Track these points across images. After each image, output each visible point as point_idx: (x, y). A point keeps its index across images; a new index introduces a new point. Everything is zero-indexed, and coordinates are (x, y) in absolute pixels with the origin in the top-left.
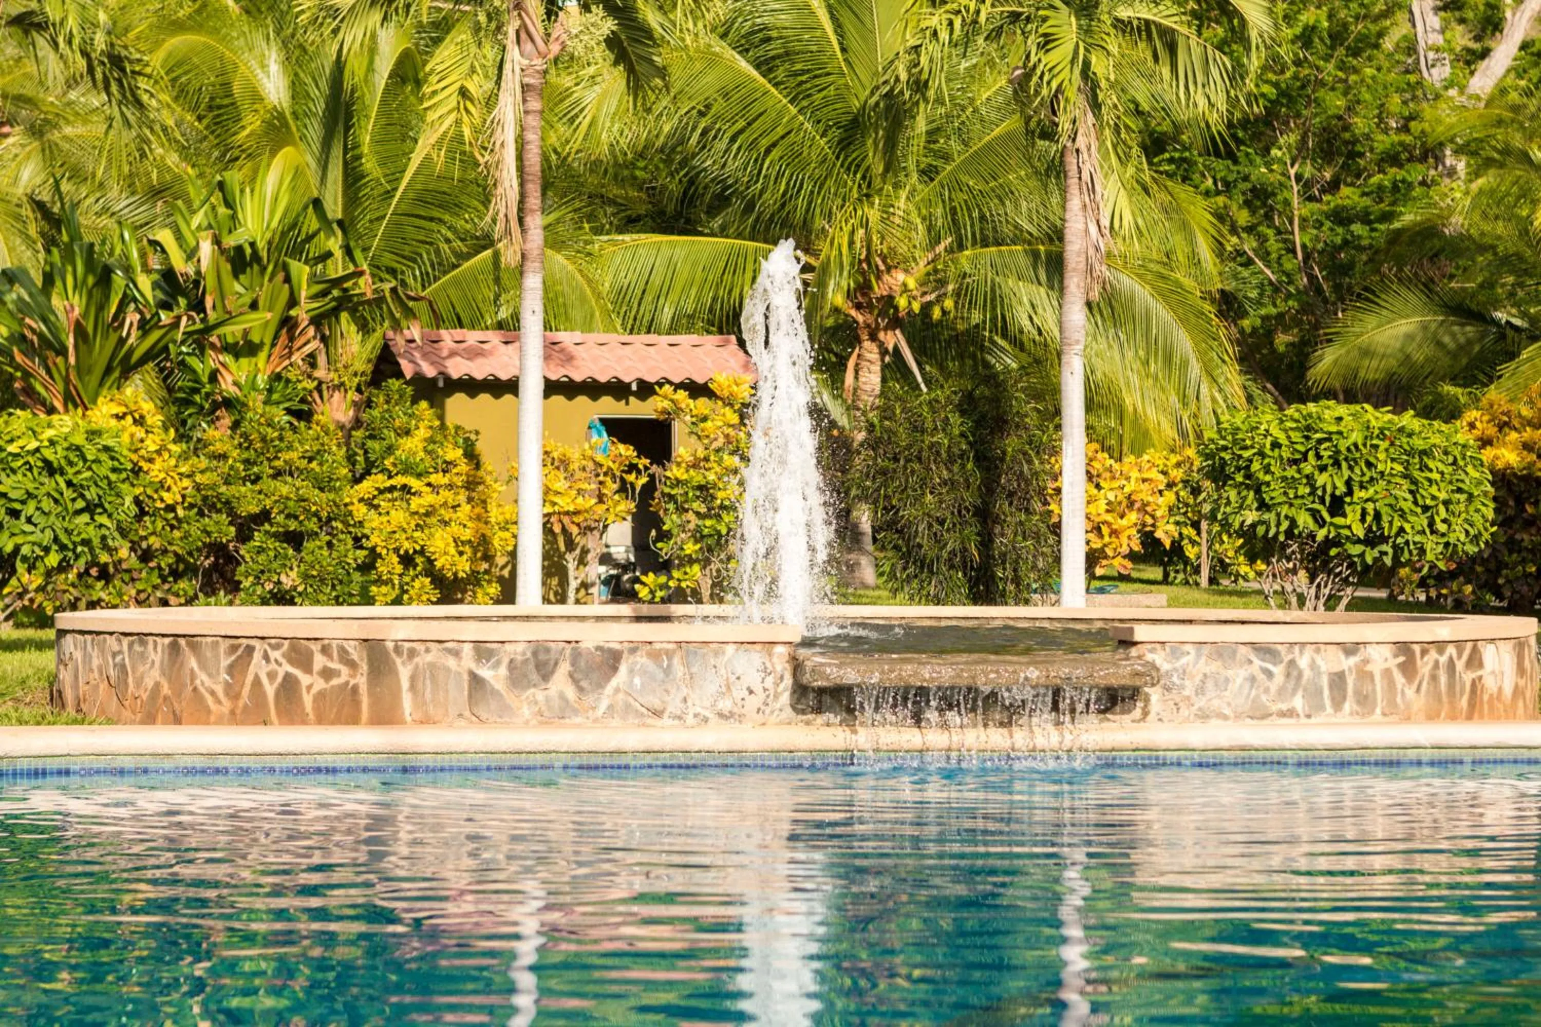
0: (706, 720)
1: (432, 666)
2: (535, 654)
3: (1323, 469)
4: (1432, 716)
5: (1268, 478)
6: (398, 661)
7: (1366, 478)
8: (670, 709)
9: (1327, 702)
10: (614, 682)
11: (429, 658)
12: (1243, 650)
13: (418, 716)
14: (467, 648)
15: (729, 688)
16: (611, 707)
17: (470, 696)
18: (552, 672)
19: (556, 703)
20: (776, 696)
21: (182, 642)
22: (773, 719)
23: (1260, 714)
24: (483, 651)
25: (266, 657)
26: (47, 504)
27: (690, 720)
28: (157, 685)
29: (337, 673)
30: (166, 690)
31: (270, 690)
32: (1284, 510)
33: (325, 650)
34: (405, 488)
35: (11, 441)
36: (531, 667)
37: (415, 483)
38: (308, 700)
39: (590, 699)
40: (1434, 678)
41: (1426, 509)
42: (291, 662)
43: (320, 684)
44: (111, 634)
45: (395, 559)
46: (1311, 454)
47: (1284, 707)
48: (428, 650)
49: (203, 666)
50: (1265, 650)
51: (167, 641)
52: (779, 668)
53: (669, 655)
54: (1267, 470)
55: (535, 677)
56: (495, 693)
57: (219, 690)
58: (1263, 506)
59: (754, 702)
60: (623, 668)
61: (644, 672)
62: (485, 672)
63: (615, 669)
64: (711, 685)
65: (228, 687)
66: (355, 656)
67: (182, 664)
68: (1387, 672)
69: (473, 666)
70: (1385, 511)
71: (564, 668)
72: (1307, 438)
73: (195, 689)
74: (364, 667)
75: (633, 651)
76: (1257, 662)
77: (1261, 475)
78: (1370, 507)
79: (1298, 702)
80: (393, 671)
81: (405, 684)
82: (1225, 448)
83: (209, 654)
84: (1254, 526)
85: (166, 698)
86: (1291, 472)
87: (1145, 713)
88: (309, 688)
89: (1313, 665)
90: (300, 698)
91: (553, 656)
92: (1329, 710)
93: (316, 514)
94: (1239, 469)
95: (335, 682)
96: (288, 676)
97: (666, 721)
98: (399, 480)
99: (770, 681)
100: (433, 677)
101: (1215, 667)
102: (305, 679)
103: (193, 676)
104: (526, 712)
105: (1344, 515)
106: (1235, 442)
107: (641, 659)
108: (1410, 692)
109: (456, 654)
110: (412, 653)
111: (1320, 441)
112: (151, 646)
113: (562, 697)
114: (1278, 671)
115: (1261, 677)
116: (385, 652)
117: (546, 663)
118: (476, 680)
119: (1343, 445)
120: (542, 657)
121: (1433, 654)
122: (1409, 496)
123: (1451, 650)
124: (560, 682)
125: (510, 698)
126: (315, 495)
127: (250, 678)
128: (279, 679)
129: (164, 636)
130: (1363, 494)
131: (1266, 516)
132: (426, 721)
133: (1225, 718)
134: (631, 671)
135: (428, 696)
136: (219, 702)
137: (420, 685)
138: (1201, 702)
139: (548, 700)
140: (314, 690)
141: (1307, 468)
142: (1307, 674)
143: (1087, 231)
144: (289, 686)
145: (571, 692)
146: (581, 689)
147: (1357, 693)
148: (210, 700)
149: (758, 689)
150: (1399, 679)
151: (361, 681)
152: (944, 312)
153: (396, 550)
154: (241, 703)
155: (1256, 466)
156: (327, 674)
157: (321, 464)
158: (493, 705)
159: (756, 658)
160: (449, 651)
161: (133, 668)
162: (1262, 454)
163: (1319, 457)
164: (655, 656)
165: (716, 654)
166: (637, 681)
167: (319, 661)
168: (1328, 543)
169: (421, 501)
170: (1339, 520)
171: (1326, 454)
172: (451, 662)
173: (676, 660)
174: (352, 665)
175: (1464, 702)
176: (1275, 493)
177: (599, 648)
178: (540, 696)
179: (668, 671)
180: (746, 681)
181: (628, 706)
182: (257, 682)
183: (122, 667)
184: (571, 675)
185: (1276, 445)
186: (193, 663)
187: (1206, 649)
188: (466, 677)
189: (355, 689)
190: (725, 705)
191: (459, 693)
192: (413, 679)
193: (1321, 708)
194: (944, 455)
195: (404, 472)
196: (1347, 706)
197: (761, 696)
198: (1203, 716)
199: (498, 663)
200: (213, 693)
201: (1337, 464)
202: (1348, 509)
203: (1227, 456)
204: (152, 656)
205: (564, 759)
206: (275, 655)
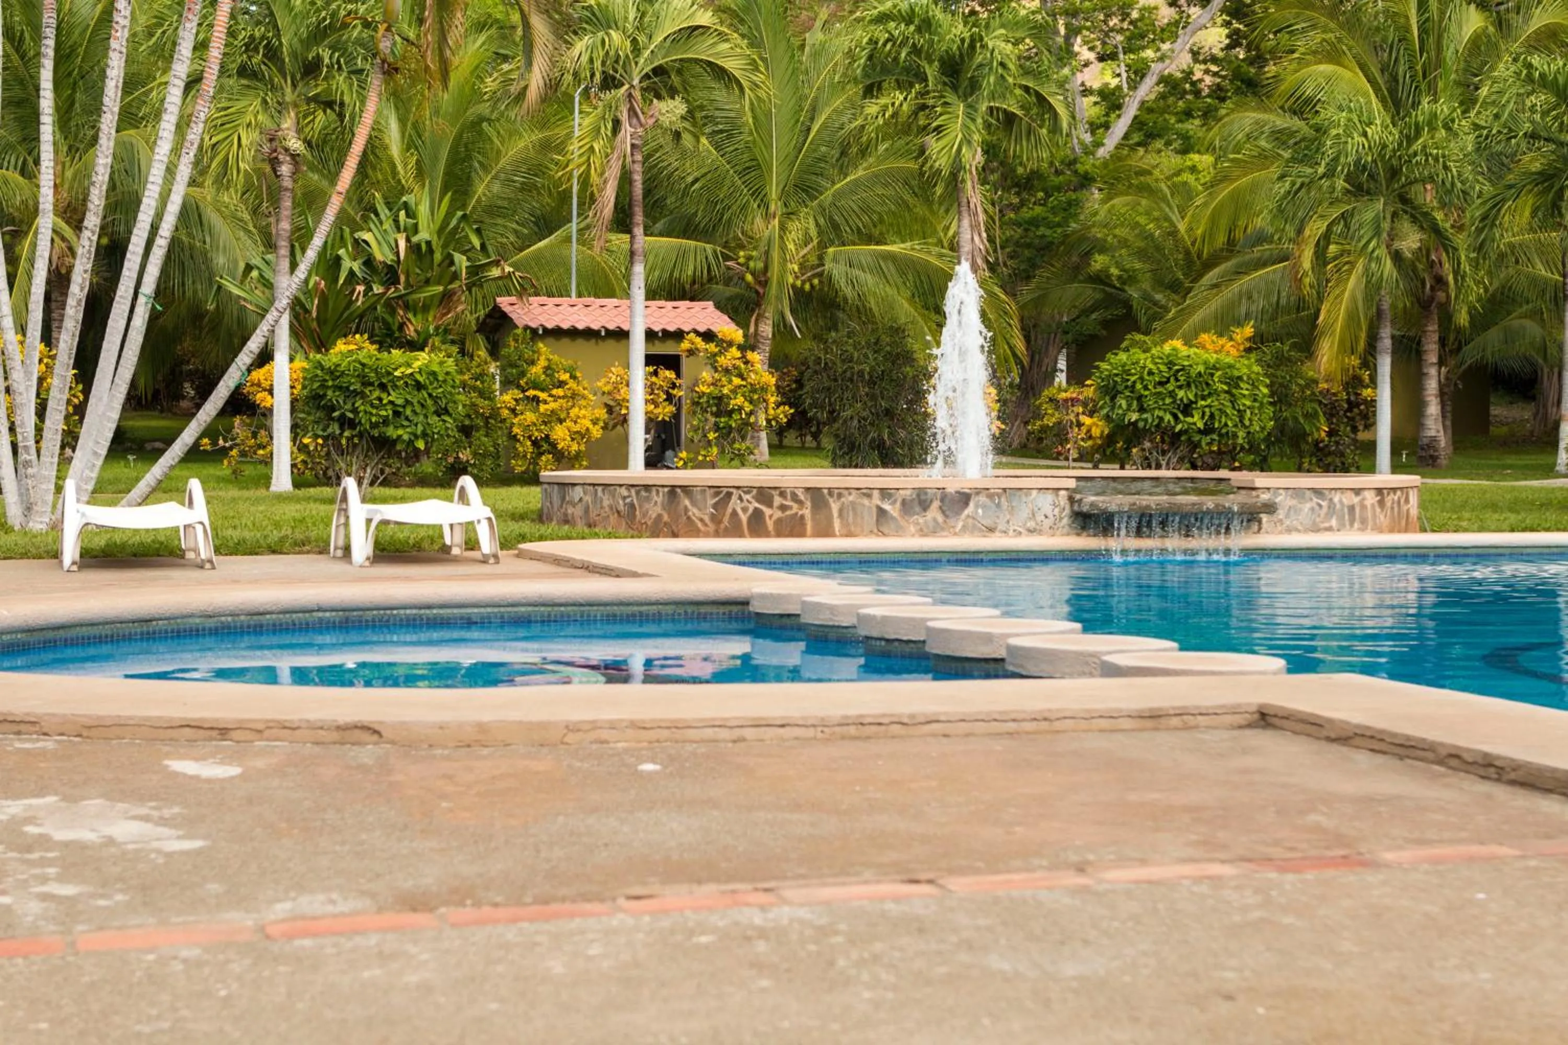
0: (1020, 533)
1: (853, 503)
2: (918, 495)
3: (1180, 387)
4: (1391, 531)
5: (1147, 393)
6: (831, 500)
7: (1206, 393)
8: (1000, 527)
9: (1347, 523)
10: (966, 512)
11: (851, 498)
12: (1308, 493)
13: (844, 532)
14: (876, 494)
15: (1033, 515)
16: (964, 526)
17: (877, 520)
18: (929, 506)
19: (931, 524)
20: (1061, 519)
21: (679, 490)
22: (1058, 533)
23: (1316, 529)
24: (885, 493)
25: (741, 498)
26: (418, 409)
27: (1011, 533)
28: (659, 516)
29: (790, 508)
30: (666, 518)
31: (744, 518)
32: (1157, 413)
33: (782, 494)
34: (536, 399)
35: (396, 369)
36: (916, 502)
37: (543, 395)
38: (770, 524)
39: (951, 522)
40: (1392, 508)
41: (1239, 411)
42: (758, 501)
43: (778, 514)
44: (621, 486)
45: (529, 443)
46: (1172, 379)
47: (1327, 525)
48: (850, 494)
49: (694, 503)
50: (1317, 492)
51: (666, 490)
52: (1062, 503)
53: (999, 496)
54: (1146, 388)
55: (917, 509)
56: (893, 518)
57: (707, 519)
58: (1142, 410)
59: (1048, 523)
60: (972, 504)
61: (984, 507)
62: (886, 506)
63: (966, 504)
64: (1024, 513)
65: (713, 517)
66: (802, 497)
67: (678, 503)
68: (1373, 505)
69: (879, 503)
70: (1217, 413)
71: (936, 504)
72: (1170, 369)
73: (689, 518)
74: (808, 504)
75: (978, 494)
76: (1315, 500)
77: (1142, 392)
78: (1207, 410)
79: (1334, 522)
80: (827, 505)
81: (835, 514)
82: (1117, 375)
83: (699, 497)
84: (1137, 421)
85: (665, 524)
86: (1160, 389)
87: (1260, 529)
88: (771, 517)
89: (1341, 501)
90: (765, 522)
91: (929, 497)
92: (1348, 527)
93: (482, 414)
94: (1126, 387)
95: (788, 513)
96: (756, 509)
97: (997, 534)
98: (531, 393)
99: (1057, 510)
100: (854, 509)
101: (1294, 502)
102: (767, 511)
103: (686, 509)
104: (912, 529)
105: (1193, 416)
106: (1124, 371)
107: (982, 499)
108: (1382, 517)
109: (869, 496)
110: (840, 496)
111: (1178, 371)
112: (654, 493)
113: (935, 520)
114: (1324, 504)
115: (1317, 508)
116: (823, 495)
117: (925, 501)
118: (881, 512)
119: (1193, 373)
120: (923, 497)
121: (1392, 494)
122: (1229, 404)
123: (1399, 493)
124: (934, 513)
125: (903, 523)
126: (480, 402)
127: (729, 510)
128: (751, 511)
129: (663, 486)
130: (1203, 403)
131: (1145, 416)
132: (849, 535)
133: (1299, 531)
134: (977, 506)
135: (851, 519)
136: (706, 525)
137: (845, 514)
138: (1288, 522)
139: (926, 522)
140: (774, 518)
141: (1170, 387)
142: (1338, 506)
143: (972, 239)
144: (757, 516)
145: (940, 518)
146: (946, 516)
147: (1361, 517)
148: (700, 525)
149: (1050, 515)
150: (1378, 510)
151: (807, 512)
152: (812, 286)
153: (530, 437)
154: (722, 526)
155: (1139, 386)
156: (783, 508)
157: (482, 383)
158: (893, 526)
159: (1049, 497)
160: (864, 494)
161: (640, 507)
162: (1142, 379)
163: (1177, 380)
164: (991, 497)
165: (1026, 495)
166: (980, 511)
167: (778, 500)
168: (1181, 433)
169: (547, 406)
170: (1189, 419)
171: (1182, 378)
172: (866, 501)
173: (1003, 499)
174: (800, 503)
175: (1403, 523)
176: (1150, 402)
177: (957, 492)
178: (921, 521)
179: (998, 505)
180: (1043, 511)
181: (974, 526)
182: (734, 513)
183: (632, 506)
184: (940, 508)
185: (1151, 373)
186: (687, 502)
187: (1290, 492)
188: (874, 510)
189: (802, 517)
190: (1031, 524)
191: (870, 519)
192: (841, 511)
193: (1344, 525)
194: (867, 377)
195: (535, 388)
196: (1356, 525)
197: (1052, 519)
198: (1289, 530)
199: (895, 502)
200: (701, 520)
201: (1189, 385)
202: (1194, 412)
203: (1118, 379)
204: (656, 498)
205: (948, 556)
206: (748, 497)
